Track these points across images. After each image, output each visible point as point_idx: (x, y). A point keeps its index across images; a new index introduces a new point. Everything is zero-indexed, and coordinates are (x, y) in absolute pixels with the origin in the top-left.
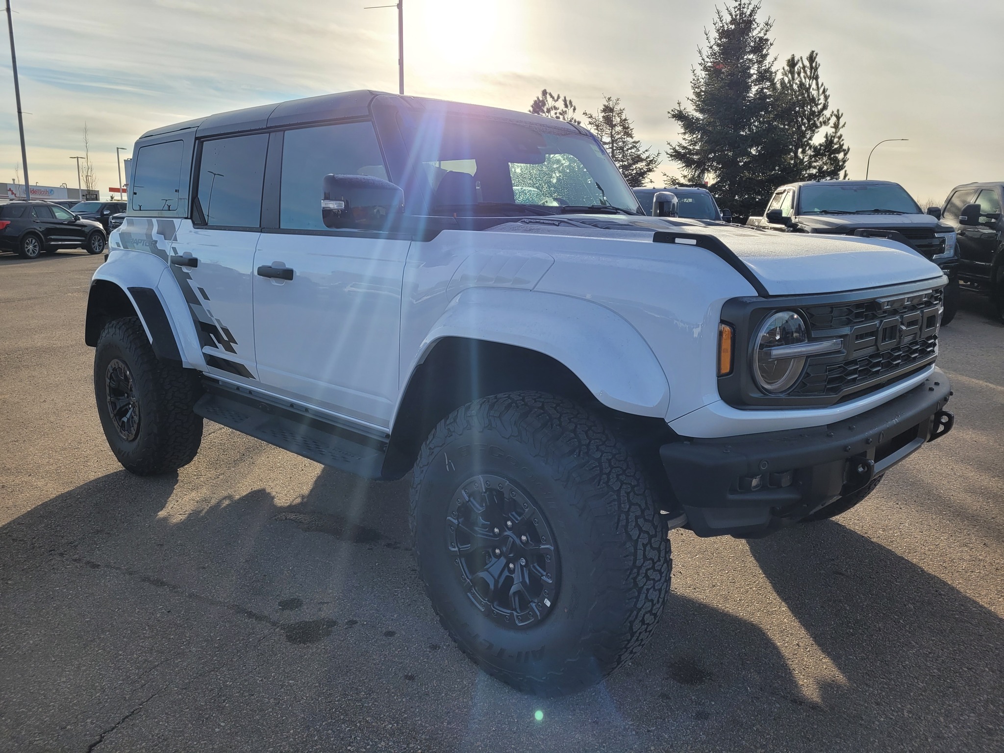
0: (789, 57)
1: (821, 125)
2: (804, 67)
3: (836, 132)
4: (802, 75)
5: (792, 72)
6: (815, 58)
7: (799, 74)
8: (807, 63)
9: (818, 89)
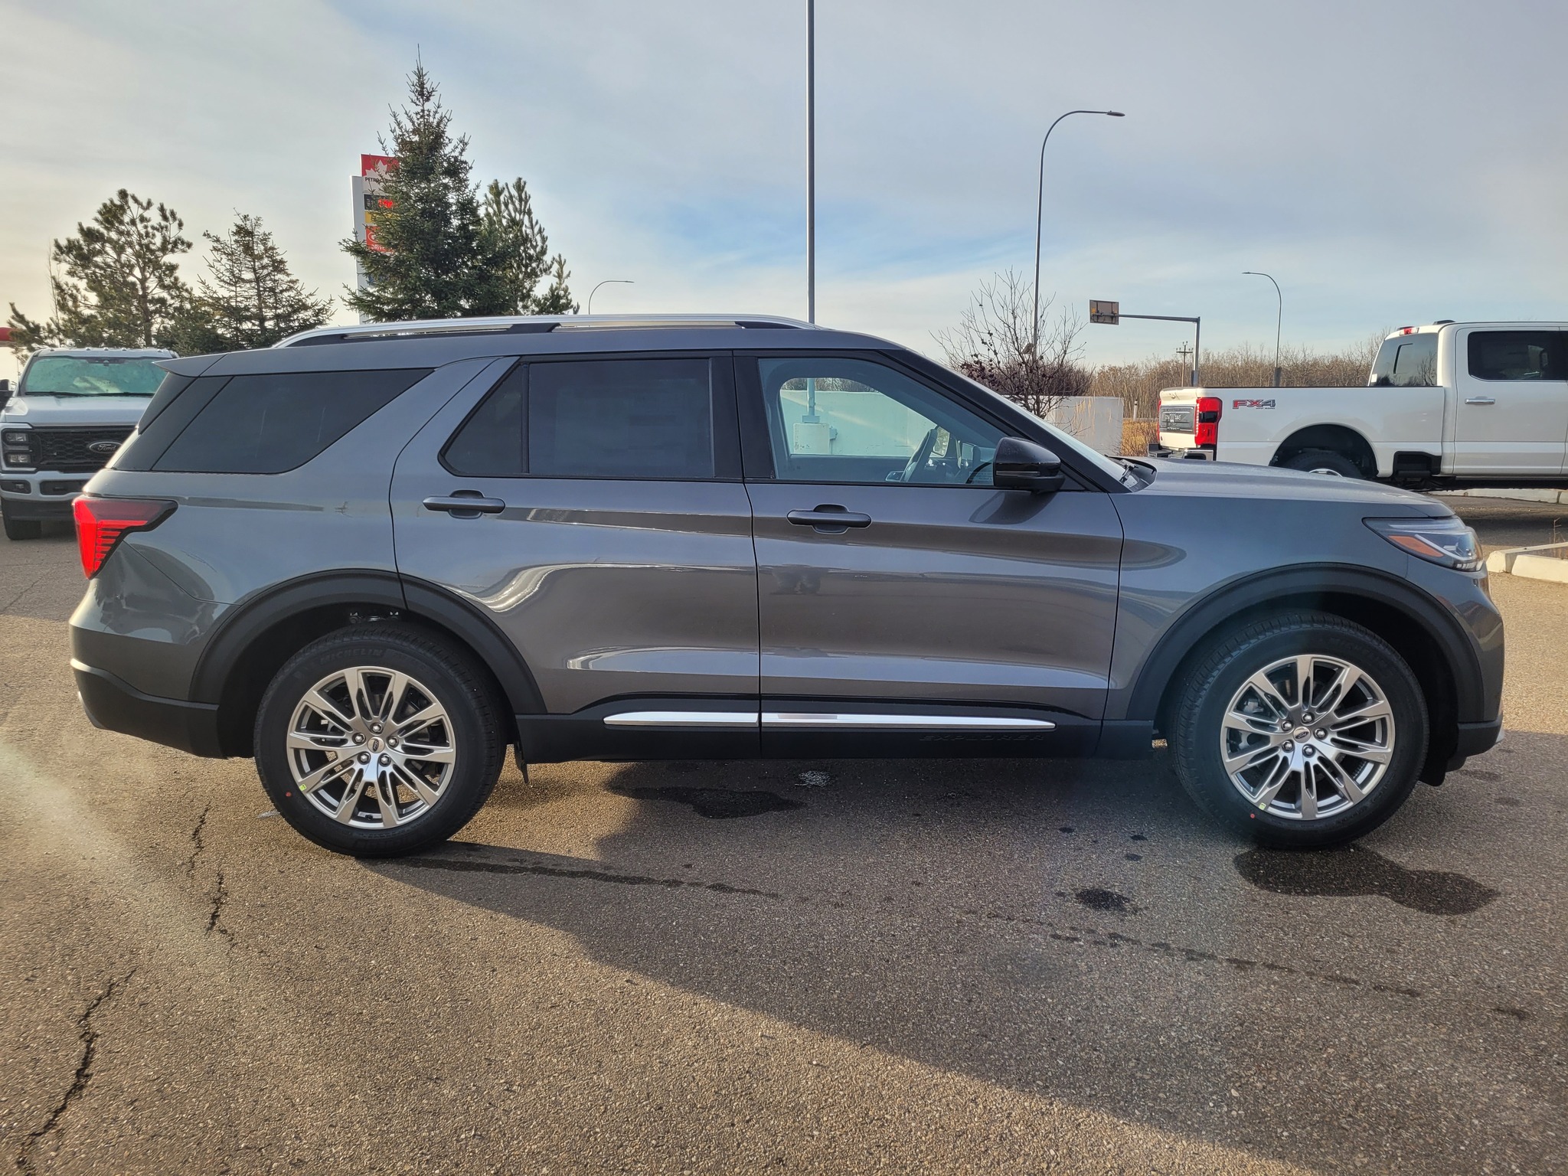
0: (491, 182)
1: (542, 273)
2: (511, 197)
3: (560, 284)
4: (511, 207)
5: (498, 203)
6: (524, 187)
7: (506, 205)
8: (514, 193)
9: (532, 228)
